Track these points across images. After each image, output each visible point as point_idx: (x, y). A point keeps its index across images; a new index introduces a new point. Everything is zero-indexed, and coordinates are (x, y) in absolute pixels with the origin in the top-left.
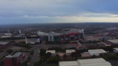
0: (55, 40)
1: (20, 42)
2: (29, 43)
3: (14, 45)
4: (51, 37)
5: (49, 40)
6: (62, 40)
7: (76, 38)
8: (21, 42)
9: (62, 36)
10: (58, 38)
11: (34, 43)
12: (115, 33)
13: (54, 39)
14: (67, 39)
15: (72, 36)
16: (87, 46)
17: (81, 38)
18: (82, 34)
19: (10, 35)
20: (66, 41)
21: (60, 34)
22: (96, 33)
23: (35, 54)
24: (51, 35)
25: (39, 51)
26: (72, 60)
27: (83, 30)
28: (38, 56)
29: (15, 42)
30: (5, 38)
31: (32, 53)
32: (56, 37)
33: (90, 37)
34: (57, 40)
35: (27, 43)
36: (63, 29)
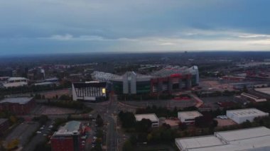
0: (139, 91)
1: (57, 96)
2: (82, 98)
3: (45, 104)
4: (129, 84)
5: (125, 91)
6: (154, 90)
7: (183, 85)
8: (59, 97)
9: (154, 82)
10: (146, 87)
11: (93, 99)
12: (260, 75)
13: (137, 89)
14: (164, 88)
15: (176, 81)
16: (217, 103)
17: (193, 86)
18: (194, 77)
19: (22, 81)
20: (164, 92)
21: (150, 76)
22: (219, 75)
23: (108, 124)
24: (130, 78)
25: (115, 118)
26: (204, 134)
27: (196, 67)
28: (118, 128)
29: (44, 96)
30: (13, 87)
31: (100, 123)
32: (140, 85)
33: (211, 83)
34: (144, 91)
35: (75, 98)
36: (140, 67)
